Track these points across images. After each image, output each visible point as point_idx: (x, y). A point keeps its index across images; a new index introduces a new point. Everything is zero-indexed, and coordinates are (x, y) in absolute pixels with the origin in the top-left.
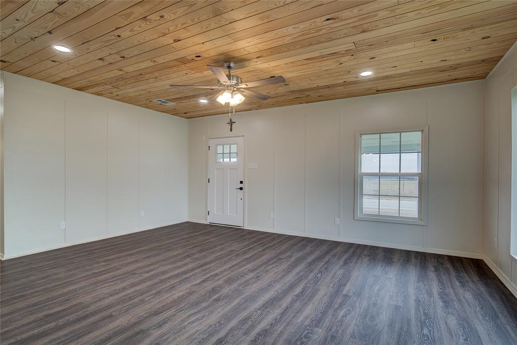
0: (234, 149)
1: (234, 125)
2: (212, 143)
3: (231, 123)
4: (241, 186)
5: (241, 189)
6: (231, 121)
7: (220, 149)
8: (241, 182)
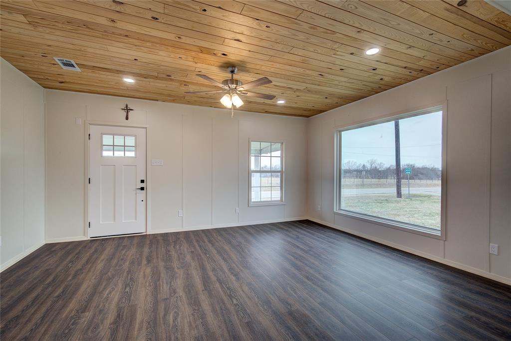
0: (131, 141)
1: (130, 113)
2: (93, 130)
3: (127, 110)
4: (143, 185)
5: (142, 189)
6: (127, 107)
7: (107, 140)
8: (142, 181)
